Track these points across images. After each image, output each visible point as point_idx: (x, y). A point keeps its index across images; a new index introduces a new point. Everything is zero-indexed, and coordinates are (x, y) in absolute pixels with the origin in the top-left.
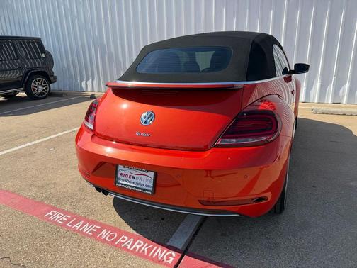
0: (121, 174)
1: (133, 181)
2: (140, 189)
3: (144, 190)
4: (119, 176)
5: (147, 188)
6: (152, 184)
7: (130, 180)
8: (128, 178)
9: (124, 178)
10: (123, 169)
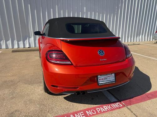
0: (100, 79)
1: (106, 80)
2: (110, 82)
3: (112, 82)
4: (99, 81)
5: (112, 81)
6: (114, 79)
7: (104, 80)
8: (103, 80)
9: (102, 81)
10: (101, 77)
